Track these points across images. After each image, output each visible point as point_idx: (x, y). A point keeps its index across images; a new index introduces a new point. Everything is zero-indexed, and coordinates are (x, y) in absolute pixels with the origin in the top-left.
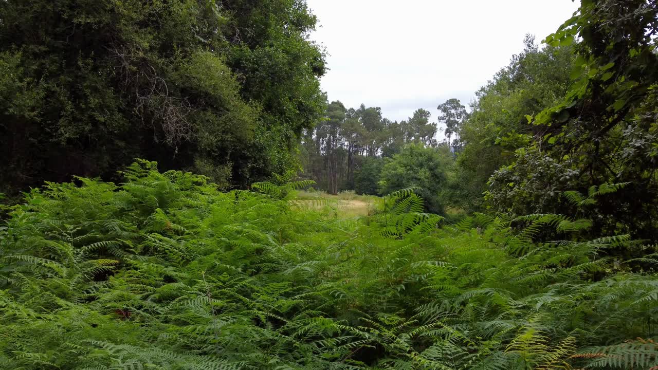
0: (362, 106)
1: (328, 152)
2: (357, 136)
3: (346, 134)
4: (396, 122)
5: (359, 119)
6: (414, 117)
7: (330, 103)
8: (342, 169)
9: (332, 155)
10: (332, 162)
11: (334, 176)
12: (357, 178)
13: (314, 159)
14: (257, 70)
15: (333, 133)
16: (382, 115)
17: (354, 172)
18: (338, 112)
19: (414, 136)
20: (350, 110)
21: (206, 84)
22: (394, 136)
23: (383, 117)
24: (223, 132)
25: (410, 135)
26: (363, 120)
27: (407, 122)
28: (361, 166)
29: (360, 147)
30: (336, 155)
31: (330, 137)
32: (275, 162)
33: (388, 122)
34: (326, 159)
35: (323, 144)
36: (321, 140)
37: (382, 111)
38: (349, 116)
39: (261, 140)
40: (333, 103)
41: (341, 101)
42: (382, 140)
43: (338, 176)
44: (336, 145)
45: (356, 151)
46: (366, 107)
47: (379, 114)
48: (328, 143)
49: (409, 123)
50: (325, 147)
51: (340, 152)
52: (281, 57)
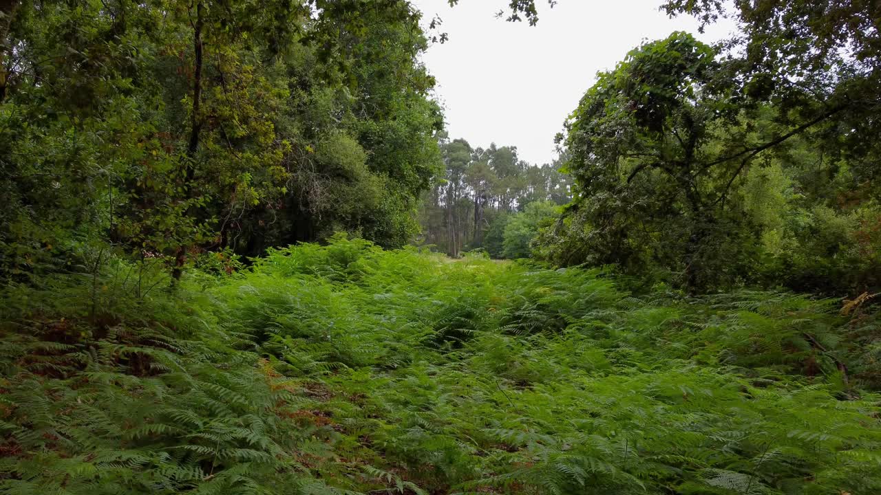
0: (493, 146)
1: (449, 204)
2: (485, 184)
3: (471, 181)
4: (536, 166)
5: (489, 161)
6: (560, 159)
7: (452, 141)
8: (466, 226)
9: (453, 207)
10: (455, 217)
11: (457, 235)
12: (486, 238)
13: (431, 212)
14: (381, 142)
15: (455, 180)
16: (518, 157)
17: (482, 229)
18: (462, 154)
19: (559, 183)
20: (477, 151)
21: (344, 162)
22: (533, 184)
23: (519, 160)
24: (355, 201)
25: (554, 182)
26: (494, 163)
27: (550, 166)
28: (491, 221)
29: (490, 197)
30: (458, 207)
31: (451, 185)
32: (398, 226)
33: (526, 165)
34: (446, 212)
35: (442, 193)
36: (440, 188)
37: (518, 151)
38: (475, 158)
39: (386, 207)
40: (455, 141)
41: (465, 139)
42: (517, 190)
43: (461, 235)
44: (459, 195)
45: (486, 203)
46: (498, 147)
47: (514, 155)
48: (449, 192)
49: (554, 167)
50: (445, 198)
51: (464, 204)
52: (404, 131)
